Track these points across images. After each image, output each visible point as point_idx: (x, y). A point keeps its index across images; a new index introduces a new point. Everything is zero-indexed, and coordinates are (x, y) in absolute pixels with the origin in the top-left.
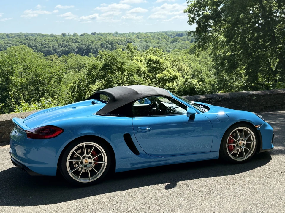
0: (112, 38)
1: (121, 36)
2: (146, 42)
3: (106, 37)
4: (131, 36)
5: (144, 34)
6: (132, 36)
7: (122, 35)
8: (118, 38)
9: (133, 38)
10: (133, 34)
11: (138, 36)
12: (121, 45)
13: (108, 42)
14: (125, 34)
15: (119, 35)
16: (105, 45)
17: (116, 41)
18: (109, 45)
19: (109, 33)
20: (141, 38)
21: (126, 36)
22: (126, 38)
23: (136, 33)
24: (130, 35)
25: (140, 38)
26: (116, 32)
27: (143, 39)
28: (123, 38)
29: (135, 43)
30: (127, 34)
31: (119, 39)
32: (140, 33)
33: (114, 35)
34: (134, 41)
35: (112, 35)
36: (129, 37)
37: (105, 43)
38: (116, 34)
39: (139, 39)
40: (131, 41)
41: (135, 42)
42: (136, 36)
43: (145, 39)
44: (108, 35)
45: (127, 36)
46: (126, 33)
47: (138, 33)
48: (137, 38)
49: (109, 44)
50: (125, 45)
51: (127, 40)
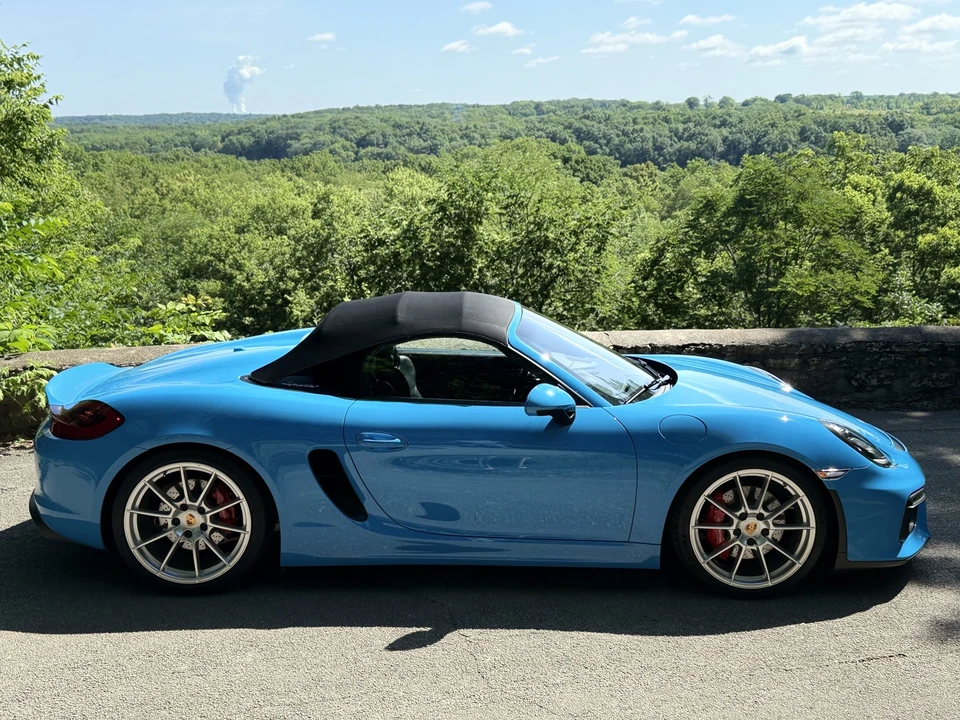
0: (838, 113)
1: (870, 105)
2: (952, 124)
3: (822, 108)
4: (906, 106)
5: (950, 99)
6: (908, 107)
7: (875, 101)
8: (856, 112)
9: (910, 112)
10: (913, 99)
11: (926, 104)
12: (865, 132)
13: (825, 124)
14: (886, 101)
15: (864, 103)
16: (812, 133)
17: (852, 120)
18: (824, 134)
19: (831, 97)
20: (938, 113)
21: (888, 104)
22: (884, 113)
23: (923, 95)
24: (901, 101)
25: (934, 111)
26: (856, 92)
27: (943, 116)
28: (876, 113)
29: (912, 127)
30: (891, 100)
31: (860, 115)
32: (935, 95)
33: (848, 102)
34: (913, 120)
35: (843, 102)
36: (898, 107)
37: (814, 127)
38: (857, 98)
39: (929, 114)
40: (902, 121)
41: (915, 123)
42: (921, 104)
43: (950, 115)
44: (829, 102)
45: (893, 105)
46: (890, 97)
47: (928, 97)
48: (925, 112)
49: (826, 131)
50: (879, 133)
51: (886, 119)
